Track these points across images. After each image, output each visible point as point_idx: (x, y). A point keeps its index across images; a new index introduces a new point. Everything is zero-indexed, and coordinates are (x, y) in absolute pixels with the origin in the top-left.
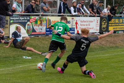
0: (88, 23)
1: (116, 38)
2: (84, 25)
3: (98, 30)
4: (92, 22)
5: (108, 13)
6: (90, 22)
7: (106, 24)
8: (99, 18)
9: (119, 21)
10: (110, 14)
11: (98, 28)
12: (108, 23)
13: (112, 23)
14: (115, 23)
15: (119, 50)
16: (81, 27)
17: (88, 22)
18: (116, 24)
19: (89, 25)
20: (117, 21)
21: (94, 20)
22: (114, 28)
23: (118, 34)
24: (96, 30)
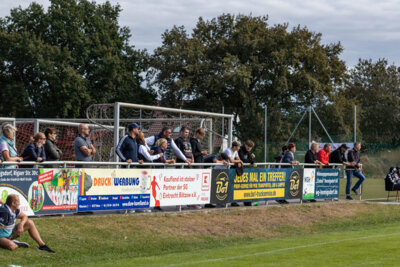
0: (181, 184)
1: (248, 217)
2: (173, 188)
3: (207, 199)
4: (193, 179)
5: (236, 159)
6: (187, 179)
7: (227, 184)
8: (209, 171)
9: (258, 178)
10: (239, 161)
11: (208, 194)
12: (232, 183)
13: (240, 183)
14: (249, 182)
15: (253, 246)
16: (165, 191)
17: (182, 180)
18: (251, 186)
19: (186, 188)
20: (253, 177)
21: (198, 175)
22: (246, 195)
23: (255, 208)
24: (203, 199)
